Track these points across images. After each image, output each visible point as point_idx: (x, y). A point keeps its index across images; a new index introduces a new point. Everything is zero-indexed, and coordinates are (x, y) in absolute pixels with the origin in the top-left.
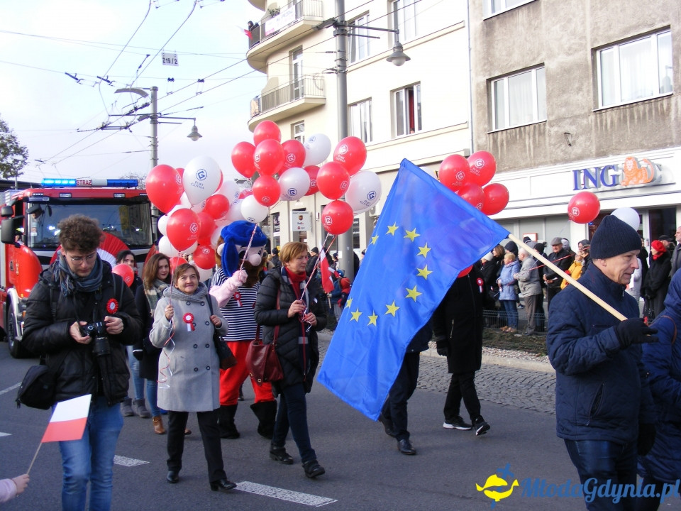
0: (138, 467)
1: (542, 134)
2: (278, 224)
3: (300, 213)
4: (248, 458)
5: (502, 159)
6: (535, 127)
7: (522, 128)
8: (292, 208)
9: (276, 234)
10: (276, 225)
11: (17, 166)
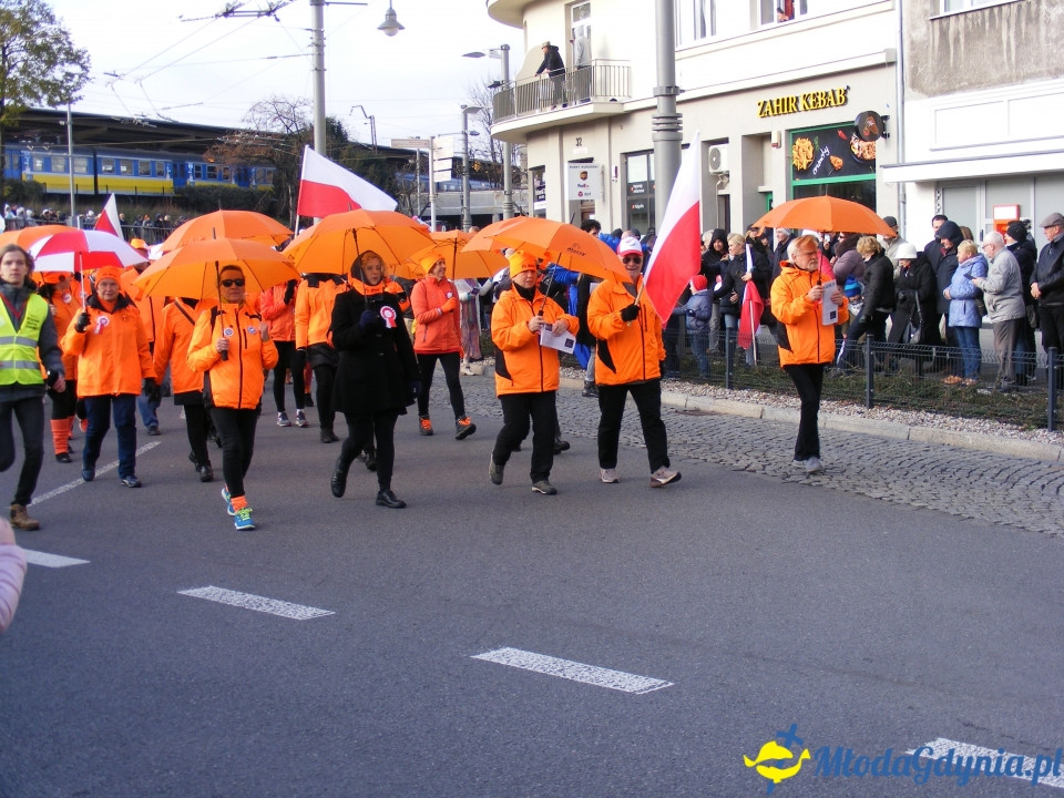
0: (315, 621)
1: (1032, 20)
2: (542, 187)
3: (582, 167)
4: (509, 606)
5: (956, 68)
6: (1019, 8)
7: (995, 10)
8: (567, 157)
9: (538, 206)
10: (540, 188)
11: (71, 84)
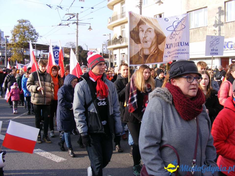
1: (206, 30)
3: (123, 55)
6: (203, 28)
7: (199, 28)
8: (120, 53)
9: (115, 61)
10: (115, 58)
11: (35, 39)
